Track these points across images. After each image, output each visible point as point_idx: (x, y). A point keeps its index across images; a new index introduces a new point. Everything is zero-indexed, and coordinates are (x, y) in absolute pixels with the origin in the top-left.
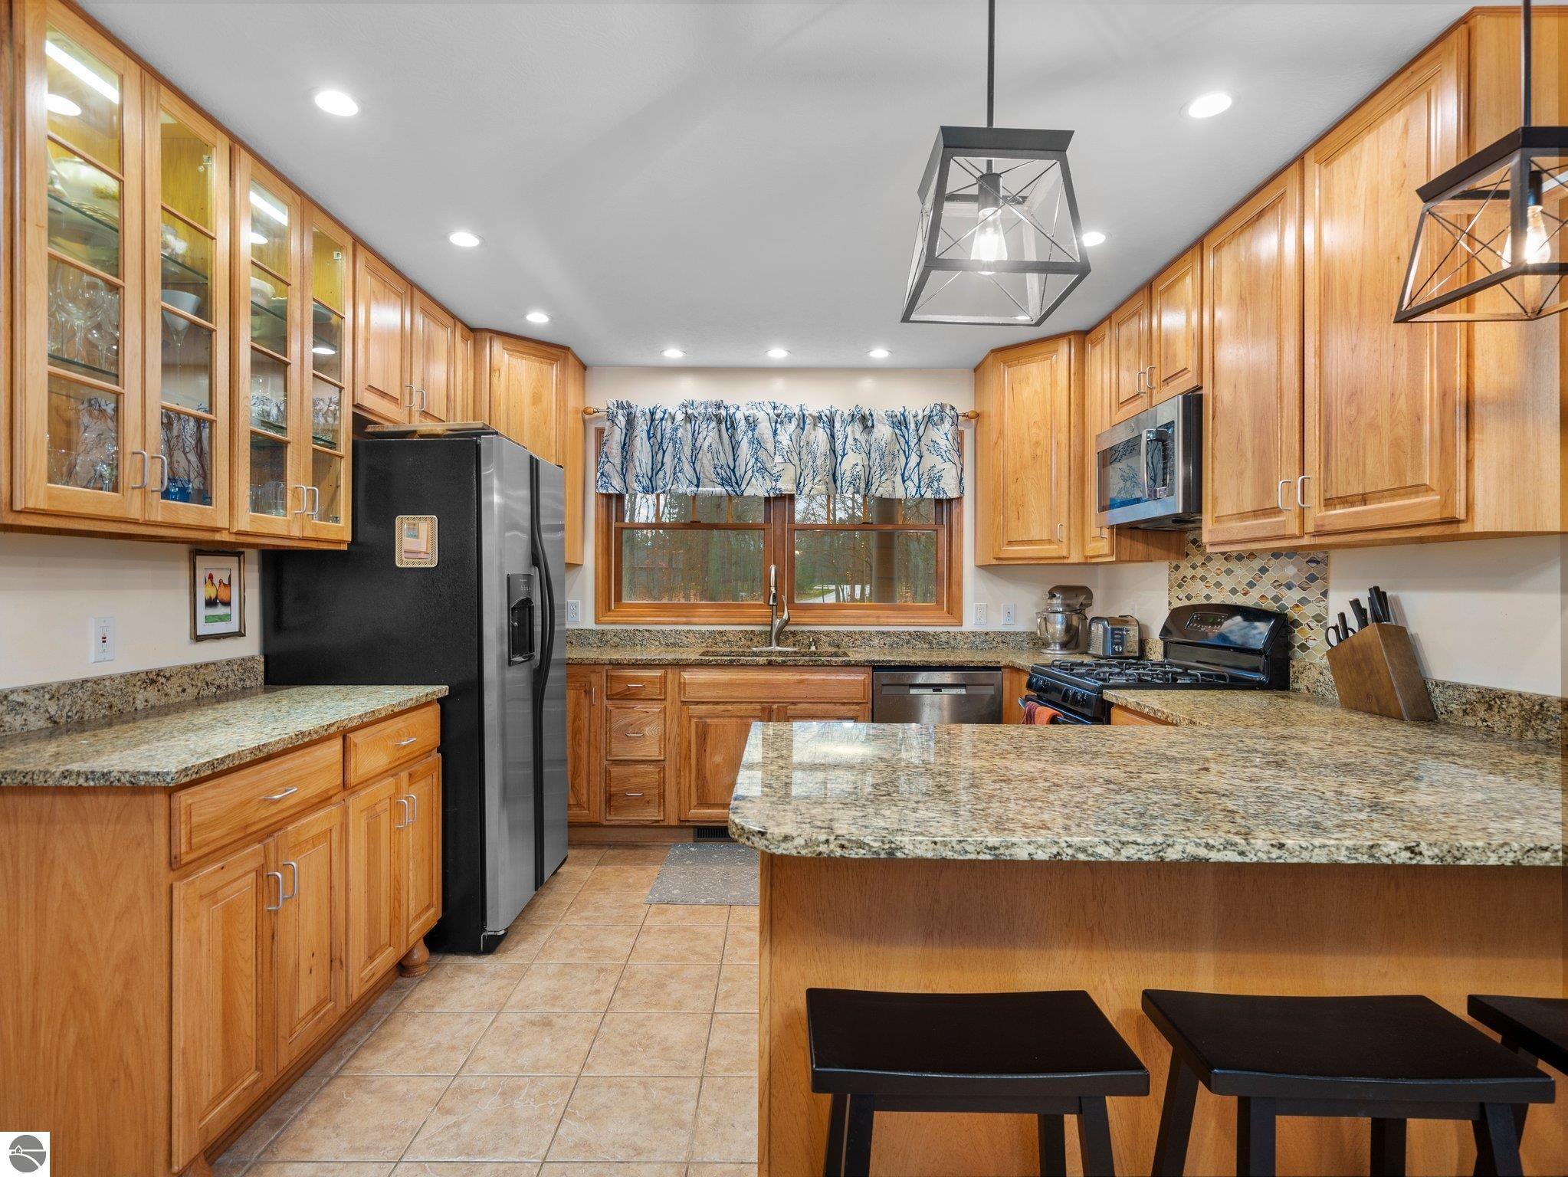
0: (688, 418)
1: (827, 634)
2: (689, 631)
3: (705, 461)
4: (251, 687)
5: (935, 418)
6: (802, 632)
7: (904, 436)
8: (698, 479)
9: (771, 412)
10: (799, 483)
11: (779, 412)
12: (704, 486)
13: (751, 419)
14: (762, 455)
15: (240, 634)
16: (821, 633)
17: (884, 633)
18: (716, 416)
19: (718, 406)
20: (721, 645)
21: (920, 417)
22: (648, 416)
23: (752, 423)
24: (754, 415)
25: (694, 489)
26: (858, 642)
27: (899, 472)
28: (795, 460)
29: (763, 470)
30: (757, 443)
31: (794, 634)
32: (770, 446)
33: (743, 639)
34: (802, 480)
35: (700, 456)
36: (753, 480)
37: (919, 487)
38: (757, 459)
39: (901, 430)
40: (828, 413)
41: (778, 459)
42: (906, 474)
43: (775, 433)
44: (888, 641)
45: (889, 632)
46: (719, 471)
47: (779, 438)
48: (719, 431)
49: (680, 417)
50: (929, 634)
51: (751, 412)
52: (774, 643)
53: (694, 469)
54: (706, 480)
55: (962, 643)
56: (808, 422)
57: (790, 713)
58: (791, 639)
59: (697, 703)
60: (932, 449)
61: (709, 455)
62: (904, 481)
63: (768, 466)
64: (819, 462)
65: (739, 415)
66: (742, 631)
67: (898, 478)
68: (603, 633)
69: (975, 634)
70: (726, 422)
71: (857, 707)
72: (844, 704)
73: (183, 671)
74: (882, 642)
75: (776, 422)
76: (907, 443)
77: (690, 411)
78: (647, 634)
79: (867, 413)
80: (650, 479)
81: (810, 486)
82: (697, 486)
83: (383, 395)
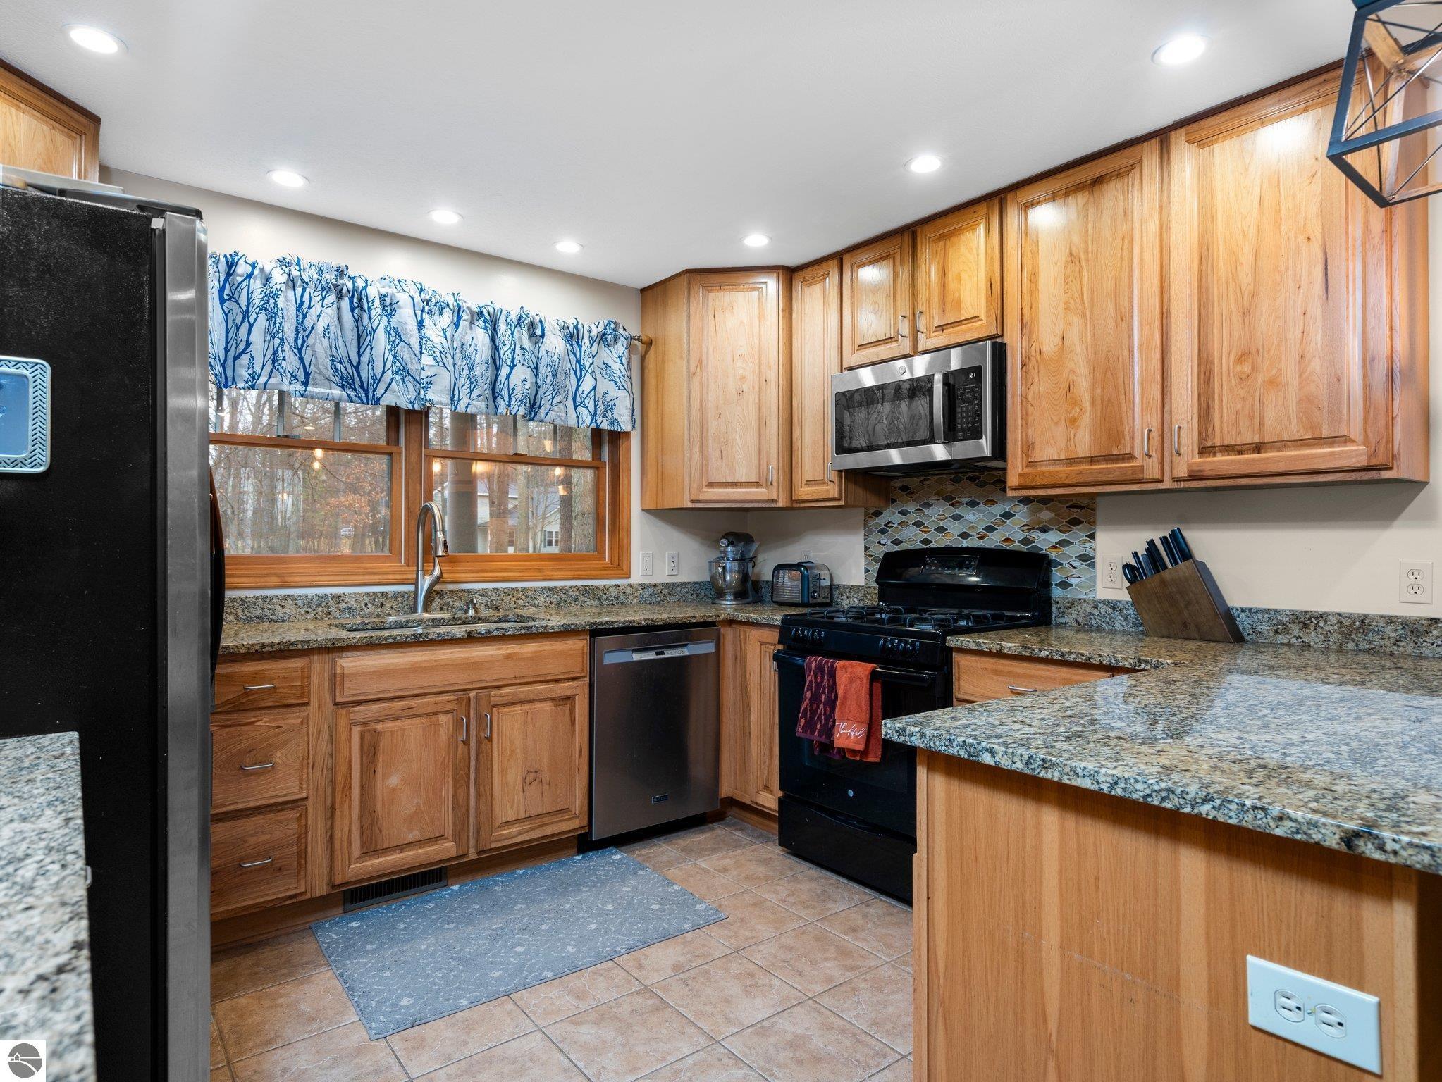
0: (291, 282)
1: (484, 594)
2: (286, 598)
3: (319, 348)
5: (609, 337)
6: (452, 591)
7: (574, 353)
8: (307, 374)
9: (416, 295)
10: (453, 395)
11: (428, 297)
12: (315, 385)
13: (388, 301)
14: (403, 351)
16: (476, 591)
17: (550, 589)
18: (336, 286)
19: (341, 273)
20: (337, 615)
21: (594, 333)
22: (223, 266)
23: (389, 307)
24: (393, 296)
25: (300, 387)
26: (520, 602)
27: (571, 396)
28: (450, 364)
29: (404, 372)
30: (396, 335)
32: (414, 342)
33: (370, 605)
34: (456, 392)
35: (311, 341)
36: (394, 384)
37: (595, 415)
38: (394, 357)
39: (572, 345)
40: (490, 310)
42: (578, 399)
43: (421, 325)
44: (555, 598)
45: (556, 588)
46: (338, 365)
47: (427, 332)
48: (340, 309)
49: (279, 278)
50: (598, 588)
51: (388, 290)
52: (420, 609)
53: (301, 359)
54: (318, 377)
55: (631, 597)
56: (465, 316)
57: (495, 700)
59: (360, 703)
60: (604, 373)
61: (326, 342)
62: (576, 407)
63: (412, 368)
64: (478, 371)
65: (372, 292)
66: (368, 594)
67: (570, 403)
69: (643, 586)
70: (351, 298)
71: (575, 683)
72: (557, 681)
74: (548, 600)
75: (423, 311)
76: (579, 361)
77: (295, 273)
79: (537, 318)
81: (467, 400)
82: (306, 384)
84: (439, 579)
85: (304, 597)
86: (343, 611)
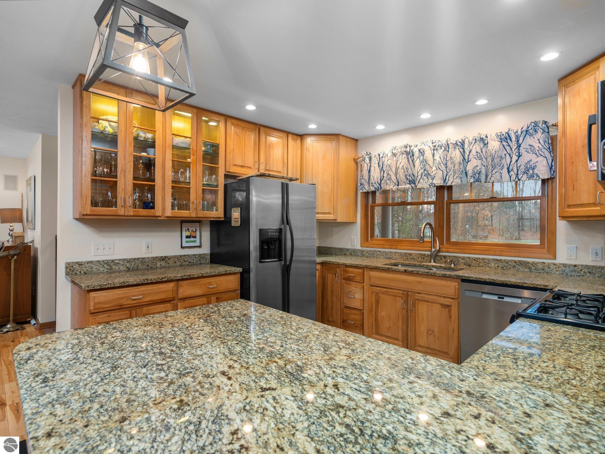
0: (394, 155)
1: (463, 258)
2: (396, 253)
3: (401, 174)
4: (204, 263)
5: (531, 131)
6: (449, 256)
7: (509, 146)
8: (398, 182)
9: (431, 145)
10: (446, 179)
11: (435, 144)
12: (401, 185)
13: (422, 150)
14: (427, 167)
15: (200, 247)
16: (459, 257)
17: (497, 260)
18: (405, 152)
19: (406, 147)
21: (519, 132)
22: (378, 156)
23: (422, 152)
24: (423, 148)
25: (396, 187)
26: (481, 264)
27: (506, 167)
28: (443, 168)
29: (428, 175)
30: (424, 162)
31: (445, 257)
32: (431, 162)
33: (420, 258)
34: (447, 178)
35: (398, 171)
36: (421, 180)
37: (517, 174)
38: (425, 170)
39: (507, 142)
40: (460, 141)
41: (434, 168)
42: (511, 168)
43: (433, 156)
44: (500, 265)
45: (501, 260)
46: (408, 177)
47: (435, 158)
48: (408, 158)
49: (390, 154)
50: (528, 263)
51: (421, 147)
52: (432, 261)
53: (397, 178)
54: (402, 183)
55: (554, 270)
56: (450, 147)
58: (443, 260)
59: (376, 286)
60: (529, 151)
61: (402, 171)
62: (509, 172)
63: (430, 172)
64: (457, 167)
65: (416, 150)
66: (419, 254)
67: (505, 170)
68: (363, 251)
69: (565, 265)
70: (409, 154)
71: (451, 300)
72: (445, 297)
73: (175, 257)
74: (496, 265)
75: (434, 150)
76: (511, 149)
77: (394, 152)
78: (379, 253)
79: (484, 136)
80: (380, 184)
81: (452, 180)
82: (398, 185)
83: (242, 167)
84: (439, 251)
85: (400, 253)
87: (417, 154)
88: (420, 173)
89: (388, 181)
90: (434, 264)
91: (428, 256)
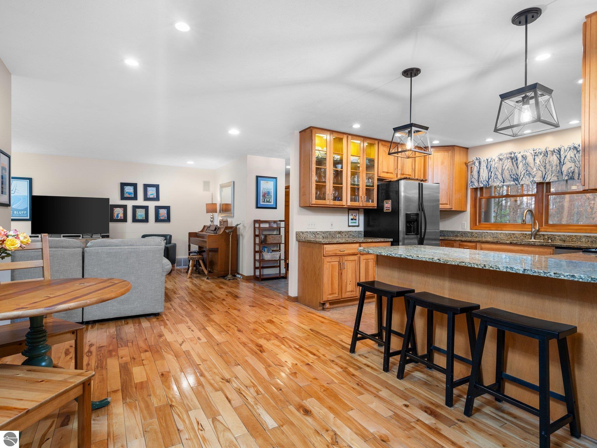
0: (500, 159)
1: (559, 236)
2: (501, 233)
3: (506, 174)
4: (361, 237)
6: (547, 235)
8: (504, 180)
9: (532, 152)
10: (545, 177)
11: (536, 152)
12: (506, 182)
13: (524, 156)
14: (529, 169)
15: (358, 226)
16: (556, 235)
17: (588, 236)
18: (510, 157)
19: (511, 154)
20: (513, 238)
22: (486, 161)
23: (524, 158)
24: (525, 155)
25: (502, 184)
26: (574, 240)
28: (543, 169)
29: (529, 174)
30: (527, 165)
31: (544, 235)
32: (532, 165)
33: (522, 237)
34: (546, 176)
35: (504, 172)
36: (524, 178)
38: (527, 171)
40: (557, 149)
41: (535, 169)
43: (534, 160)
46: (512, 176)
47: (536, 161)
48: (512, 162)
49: (497, 159)
51: (524, 153)
52: (533, 238)
53: (502, 177)
54: (507, 180)
56: (549, 153)
58: (542, 237)
61: (508, 171)
63: (531, 172)
64: (554, 168)
65: (519, 156)
66: (521, 234)
68: (472, 233)
70: (514, 159)
75: (535, 156)
77: (500, 157)
78: (486, 234)
79: (577, 145)
80: (488, 182)
81: (550, 178)
82: (504, 182)
83: (387, 173)
84: (538, 231)
85: (505, 233)
86: (515, 237)
87: (520, 159)
88: (523, 173)
89: (495, 180)
90: (534, 240)
91: (529, 235)
